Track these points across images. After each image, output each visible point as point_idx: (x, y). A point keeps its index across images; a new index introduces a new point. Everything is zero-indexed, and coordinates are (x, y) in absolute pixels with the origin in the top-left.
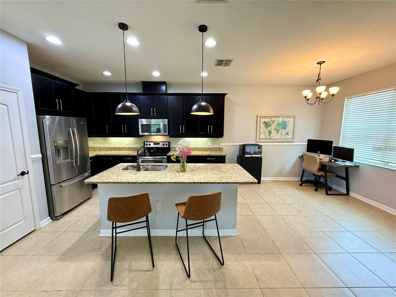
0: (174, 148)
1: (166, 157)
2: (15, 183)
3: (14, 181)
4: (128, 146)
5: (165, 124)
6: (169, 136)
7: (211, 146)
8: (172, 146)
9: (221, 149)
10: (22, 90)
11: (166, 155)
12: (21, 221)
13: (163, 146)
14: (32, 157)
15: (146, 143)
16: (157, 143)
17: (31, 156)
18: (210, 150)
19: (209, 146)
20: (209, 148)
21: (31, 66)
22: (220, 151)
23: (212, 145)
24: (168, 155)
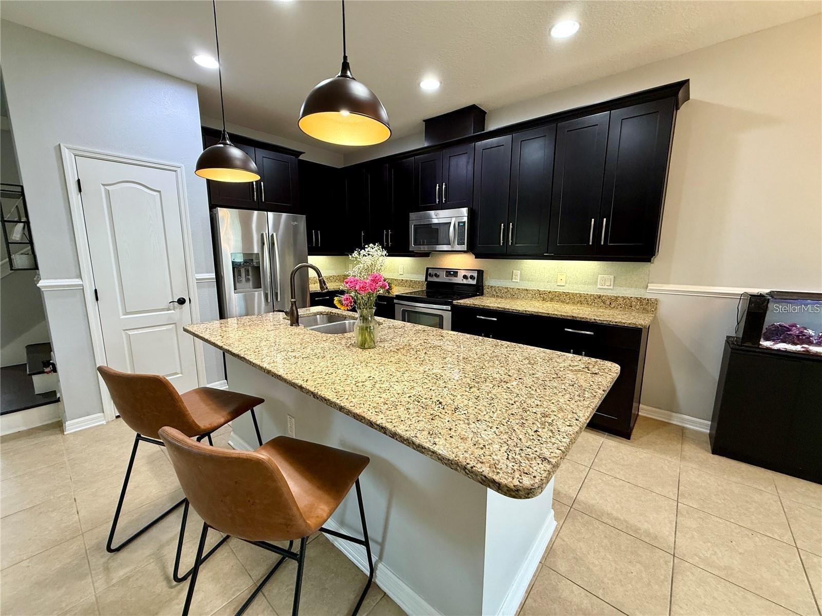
0: (492, 287)
1: (449, 308)
2: (168, 313)
3: (168, 311)
4: (402, 276)
5: (462, 222)
6: (473, 254)
7: (610, 291)
8: (489, 282)
9: (647, 304)
10: (183, 166)
11: (450, 304)
12: (176, 374)
13: (465, 282)
14: (197, 278)
15: (430, 271)
16: (452, 273)
17: (196, 275)
18: (604, 303)
19: (599, 288)
20: (600, 297)
21: (204, 125)
22: (645, 311)
23: (611, 287)
24: (455, 302)
